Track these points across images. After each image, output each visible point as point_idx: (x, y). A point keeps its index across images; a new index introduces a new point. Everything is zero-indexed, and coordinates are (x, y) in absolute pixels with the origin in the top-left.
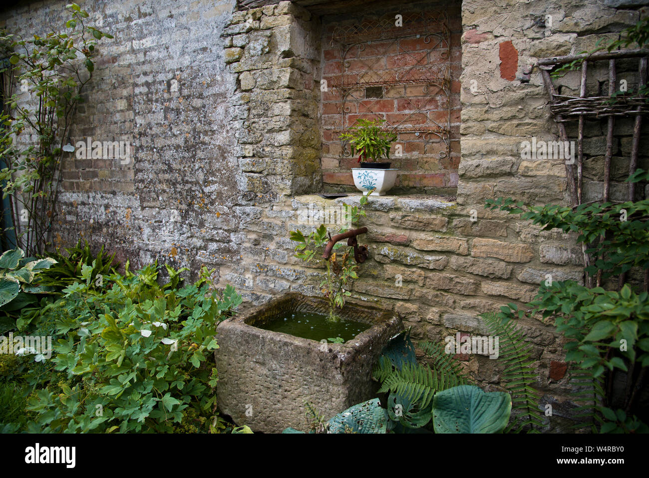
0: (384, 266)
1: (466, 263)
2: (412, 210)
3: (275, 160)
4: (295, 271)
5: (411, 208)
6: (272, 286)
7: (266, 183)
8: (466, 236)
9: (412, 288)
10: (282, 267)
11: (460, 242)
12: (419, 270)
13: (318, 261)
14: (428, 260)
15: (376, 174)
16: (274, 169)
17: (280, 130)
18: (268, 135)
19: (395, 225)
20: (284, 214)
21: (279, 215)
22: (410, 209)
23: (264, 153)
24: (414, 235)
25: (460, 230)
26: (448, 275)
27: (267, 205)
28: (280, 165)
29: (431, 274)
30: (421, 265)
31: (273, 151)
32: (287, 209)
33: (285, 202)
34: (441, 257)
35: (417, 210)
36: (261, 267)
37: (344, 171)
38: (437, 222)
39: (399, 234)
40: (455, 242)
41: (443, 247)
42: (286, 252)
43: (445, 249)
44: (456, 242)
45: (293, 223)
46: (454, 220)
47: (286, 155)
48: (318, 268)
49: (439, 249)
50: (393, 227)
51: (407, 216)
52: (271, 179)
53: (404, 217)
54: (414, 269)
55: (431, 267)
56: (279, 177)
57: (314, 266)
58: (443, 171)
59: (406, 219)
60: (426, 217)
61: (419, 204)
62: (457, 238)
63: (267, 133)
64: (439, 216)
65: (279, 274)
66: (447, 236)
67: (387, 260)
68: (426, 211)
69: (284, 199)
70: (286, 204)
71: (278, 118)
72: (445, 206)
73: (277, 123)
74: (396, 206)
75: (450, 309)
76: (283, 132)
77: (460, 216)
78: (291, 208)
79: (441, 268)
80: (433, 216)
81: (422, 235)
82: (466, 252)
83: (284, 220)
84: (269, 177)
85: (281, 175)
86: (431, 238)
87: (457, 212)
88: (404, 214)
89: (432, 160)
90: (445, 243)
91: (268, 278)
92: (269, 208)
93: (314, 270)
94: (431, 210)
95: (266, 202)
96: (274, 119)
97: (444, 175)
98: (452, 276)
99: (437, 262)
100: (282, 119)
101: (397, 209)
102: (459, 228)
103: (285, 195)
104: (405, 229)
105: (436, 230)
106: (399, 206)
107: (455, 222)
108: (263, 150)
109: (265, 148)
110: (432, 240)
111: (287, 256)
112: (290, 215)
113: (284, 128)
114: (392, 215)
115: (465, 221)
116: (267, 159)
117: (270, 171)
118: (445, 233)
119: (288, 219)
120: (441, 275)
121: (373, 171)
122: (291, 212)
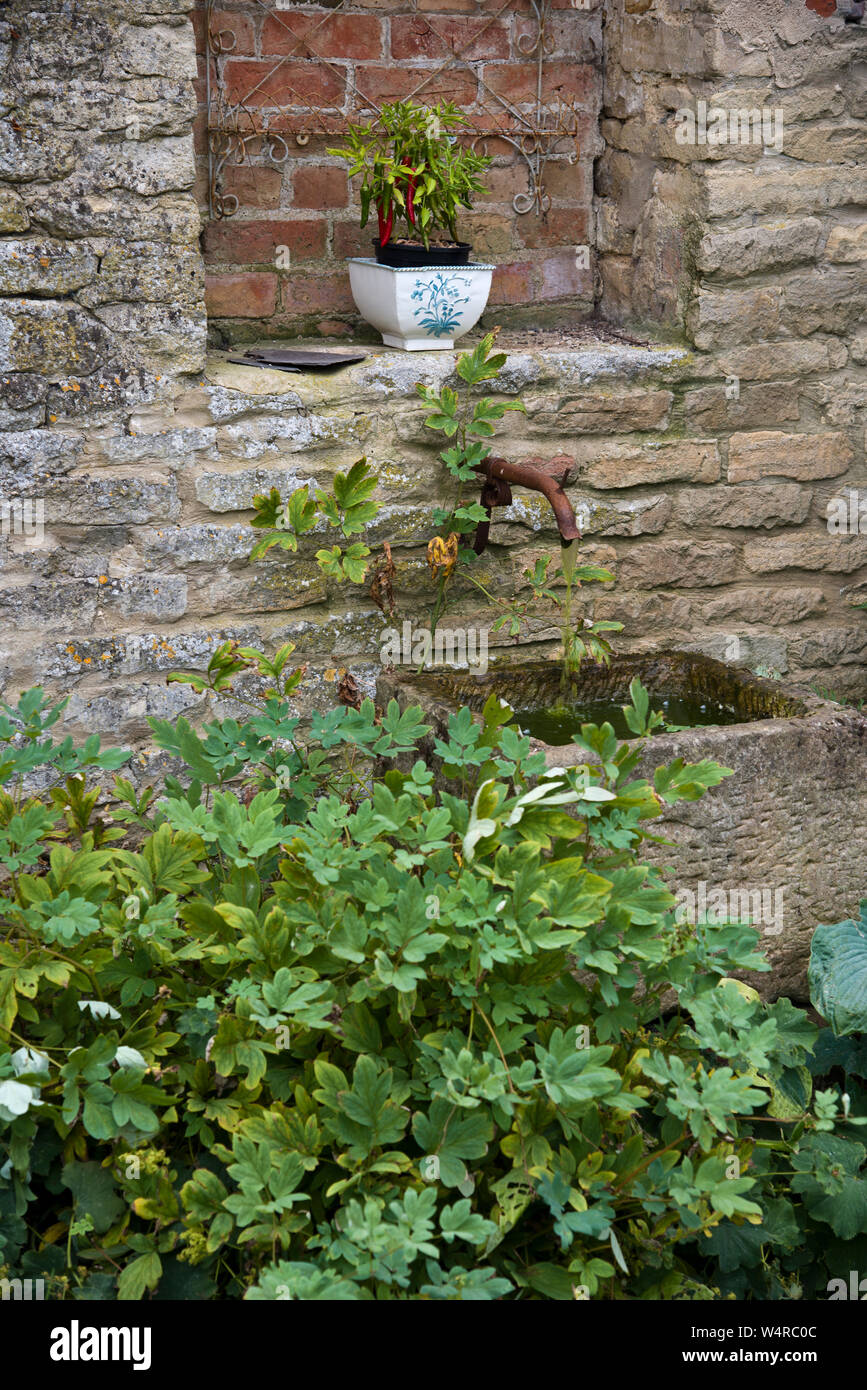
0: (512, 554)
1: (715, 502)
2: (587, 380)
3: (138, 246)
4: (223, 636)
5: (584, 376)
6: (137, 709)
7: (96, 336)
8: (715, 431)
9: (588, 599)
10: (172, 633)
11: (704, 451)
12: (605, 546)
13: (306, 583)
14: (627, 514)
15: (468, 283)
16: (135, 283)
17: (158, 134)
18: (103, 150)
19: (544, 429)
20: (178, 442)
21: (159, 449)
22: (582, 379)
23: (88, 219)
24: (591, 449)
25: (700, 419)
26: (675, 542)
27: (105, 418)
28: (157, 264)
29: (633, 551)
30: (610, 531)
31: (127, 214)
32: (189, 424)
33: (177, 400)
34: (654, 500)
35: (600, 380)
36: (83, 652)
37: (223, 267)
38: (648, 406)
39: (551, 453)
40: (692, 451)
41: (665, 470)
42: (182, 577)
43: (671, 474)
44: (693, 454)
45: (210, 469)
46: (687, 395)
47: (181, 228)
48: (306, 606)
49: (655, 477)
50: (534, 436)
51: (570, 399)
52: (118, 319)
53: (565, 401)
54: (592, 546)
55: (636, 532)
56: (152, 311)
57: (291, 604)
58: (525, 255)
59: (571, 406)
60: (622, 394)
61: (603, 363)
62: (696, 440)
63: (99, 141)
64: (652, 388)
65: (165, 661)
66: (673, 440)
67: (522, 535)
68: (619, 379)
69: (174, 389)
70: (181, 407)
71: (150, 85)
72: (670, 360)
73: (148, 107)
74: (542, 376)
75: (682, 632)
76: (167, 142)
77: (702, 381)
78: (203, 418)
79: (659, 526)
80: (638, 392)
81: (613, 448)
82: (717, 474)
83: (175, 463)
84: (106, 314)
85: (164, 301)
86: (636, 452)
87: (696, 373)
88: (565, 393)
89: (495, 222)
90: (670, 459)
91: (120, 685)
92: (115, 430)
93: (290, 618)
94: (633, 375)
95: (105, 407)
96: (135, 89)
97: (529, 266)
98: (686, 543)
99: (648, 514)
100: (171, 94)
101: (546, 383)
102: (699, 413)
103: (183, 374)
104: (565, 436)
105: (647, 426)
106: (552, 372)
107: (692, 398)
108: (83, 209)
109: (89, 201)
110: (638, 457)
111: (185, 589)
112: (203, 444)
113: (176, 128)
114: (531, 401)
115: (714, 393)
116: (99, 246)
117: (118, 289)
118: (664, 434)
119: (192, 460)
120: (659, 546)
121: (460, 275)
122: (205, 431)
